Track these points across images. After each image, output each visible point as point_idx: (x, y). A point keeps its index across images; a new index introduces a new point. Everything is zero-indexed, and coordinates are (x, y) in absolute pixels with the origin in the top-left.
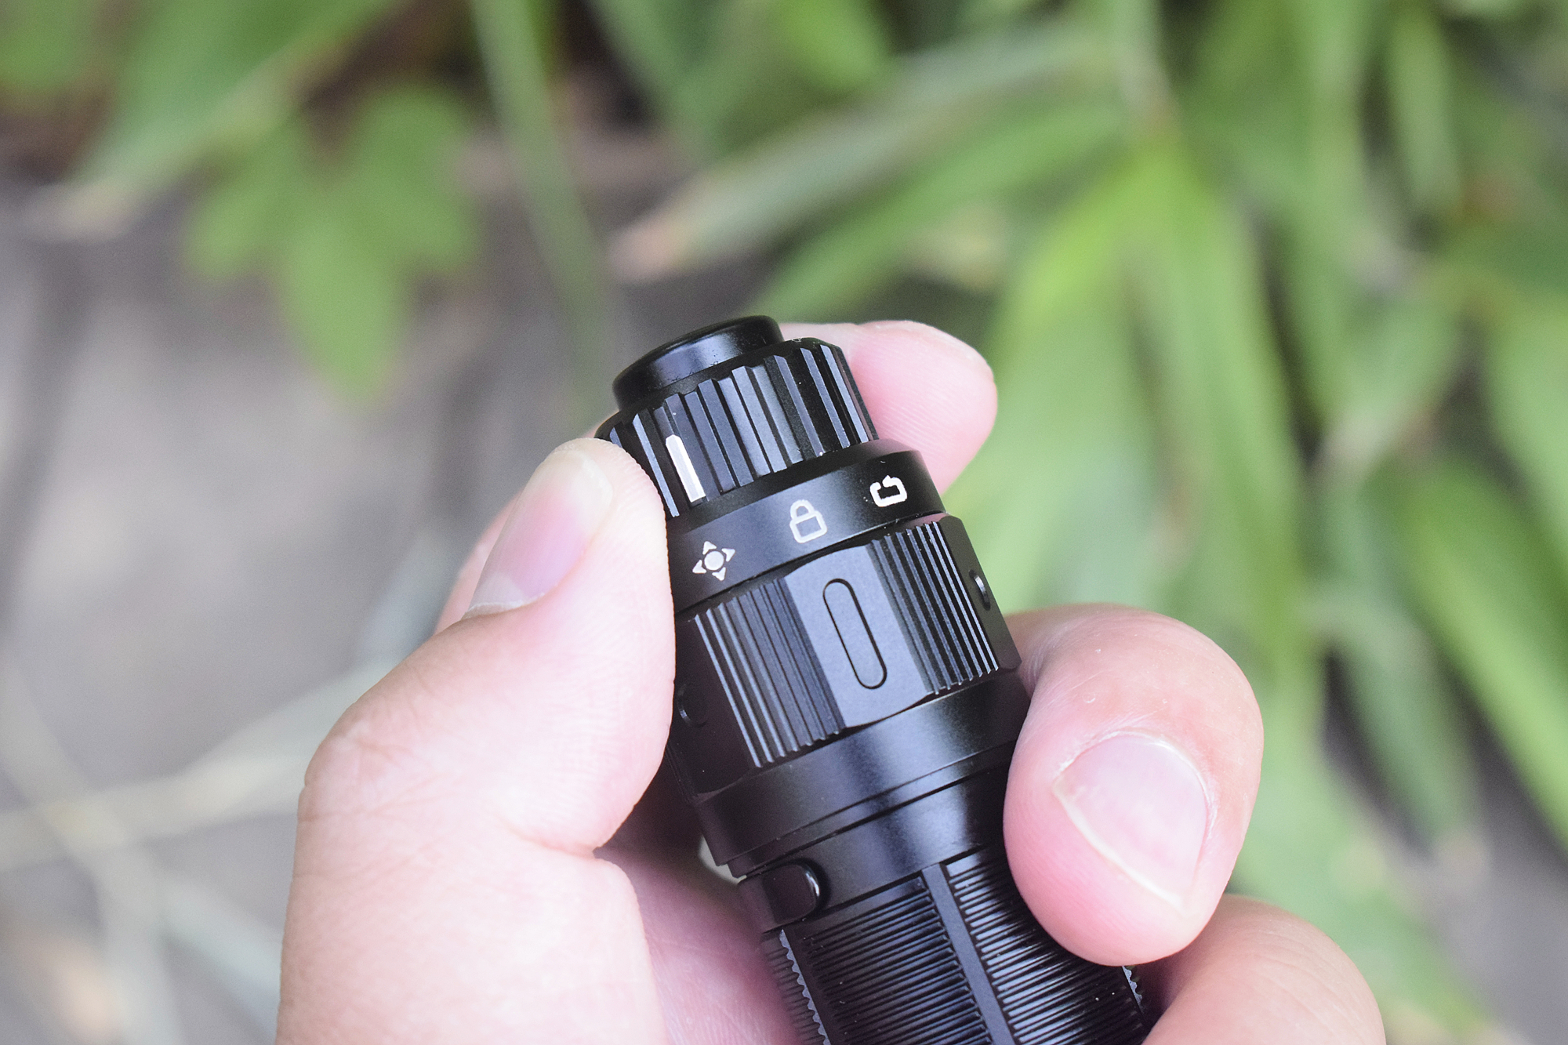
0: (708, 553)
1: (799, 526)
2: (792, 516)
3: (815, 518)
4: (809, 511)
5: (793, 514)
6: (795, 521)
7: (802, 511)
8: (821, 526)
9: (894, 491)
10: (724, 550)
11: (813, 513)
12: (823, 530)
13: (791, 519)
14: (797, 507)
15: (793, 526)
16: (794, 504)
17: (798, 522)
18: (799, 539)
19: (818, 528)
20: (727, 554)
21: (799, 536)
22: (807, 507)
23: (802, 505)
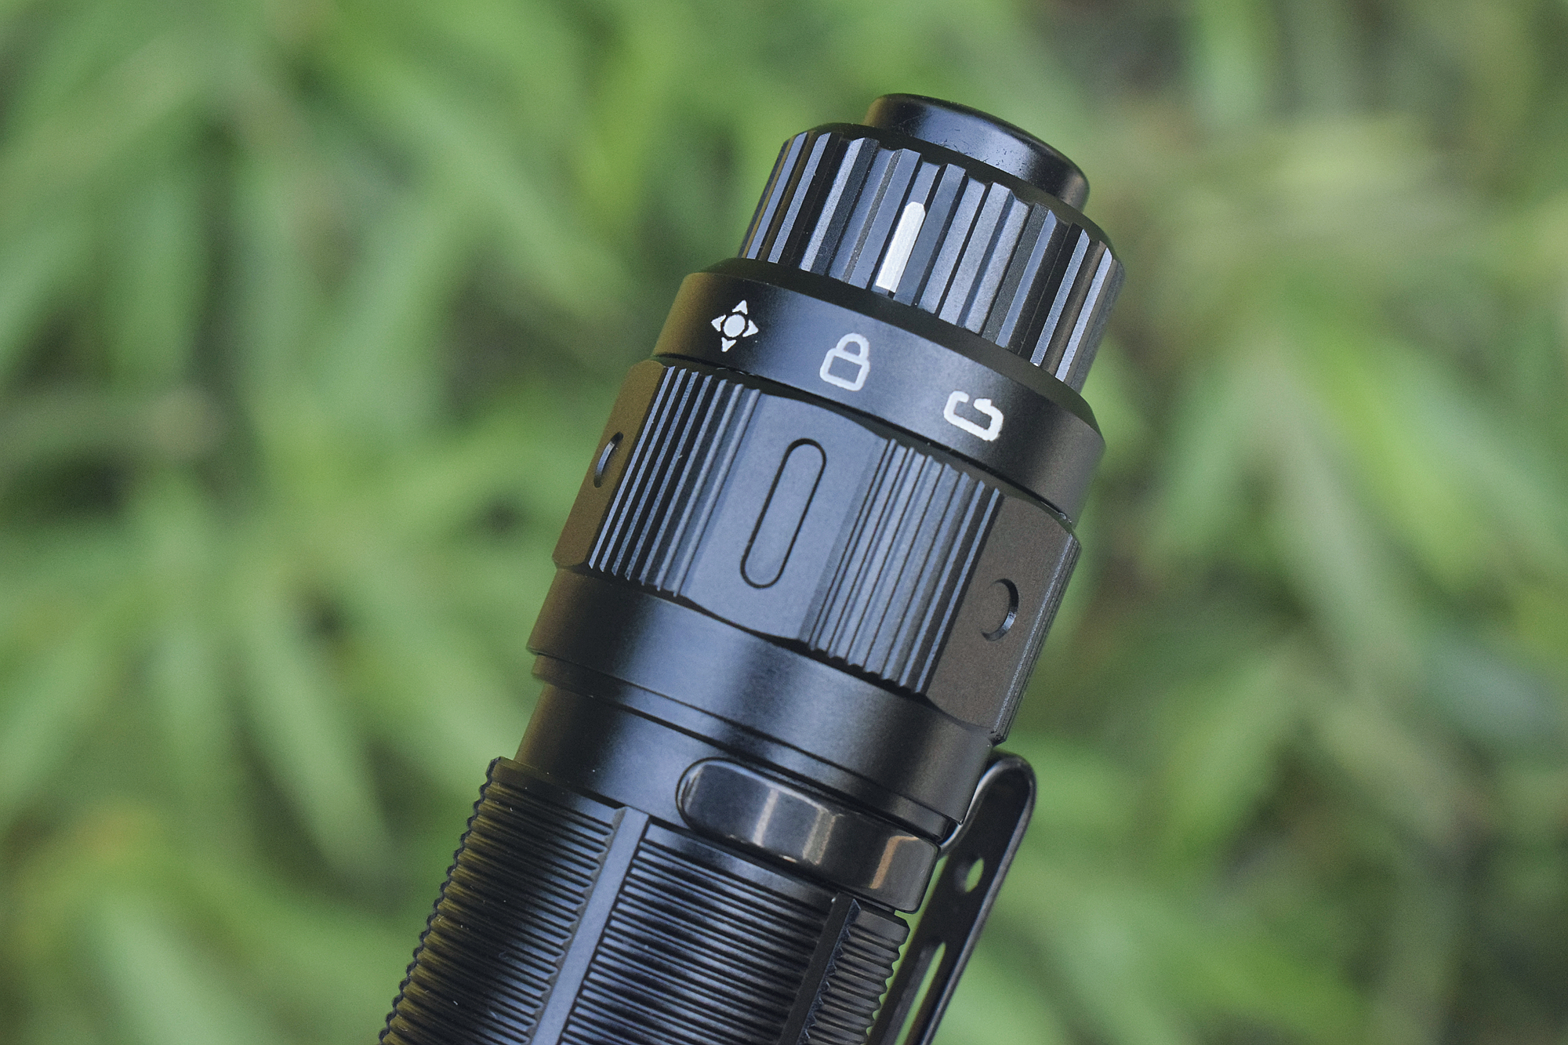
0: (736, 313)
1: (836, 359)
2: (839, 344)
3: (859, 367)
4: (861, 355)
5: (843, 342)
6: (838, 351)
7: (853, 348)
8: (857, 382)
9: (985, 421)
10: (751, 323)
11: (862, 360)
12: (857, 386)
13: (835, 346)
14: (852, 340)
15: (830, 355)
16: (852, 335)
17: (837, 355)
18: (824, 373)
19: (853, 380)
20: (750, 329)
21: (827, 370)
22: (862, 350)
23: (859, 342)
